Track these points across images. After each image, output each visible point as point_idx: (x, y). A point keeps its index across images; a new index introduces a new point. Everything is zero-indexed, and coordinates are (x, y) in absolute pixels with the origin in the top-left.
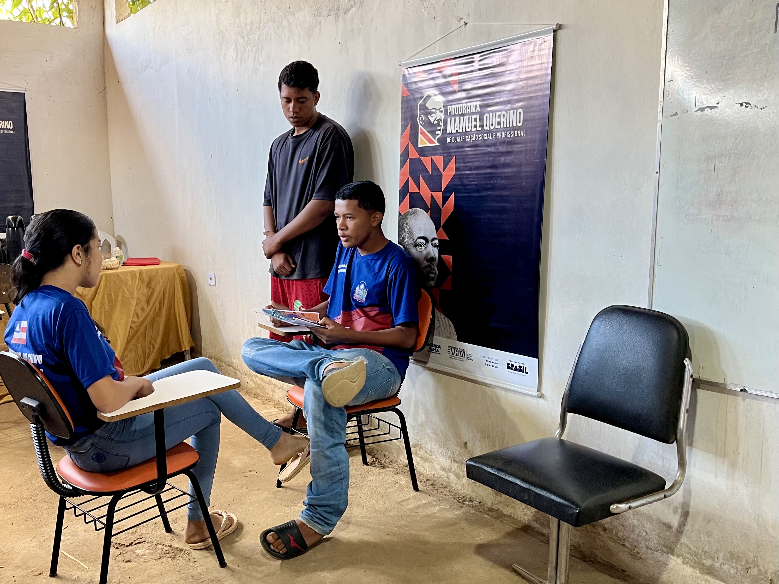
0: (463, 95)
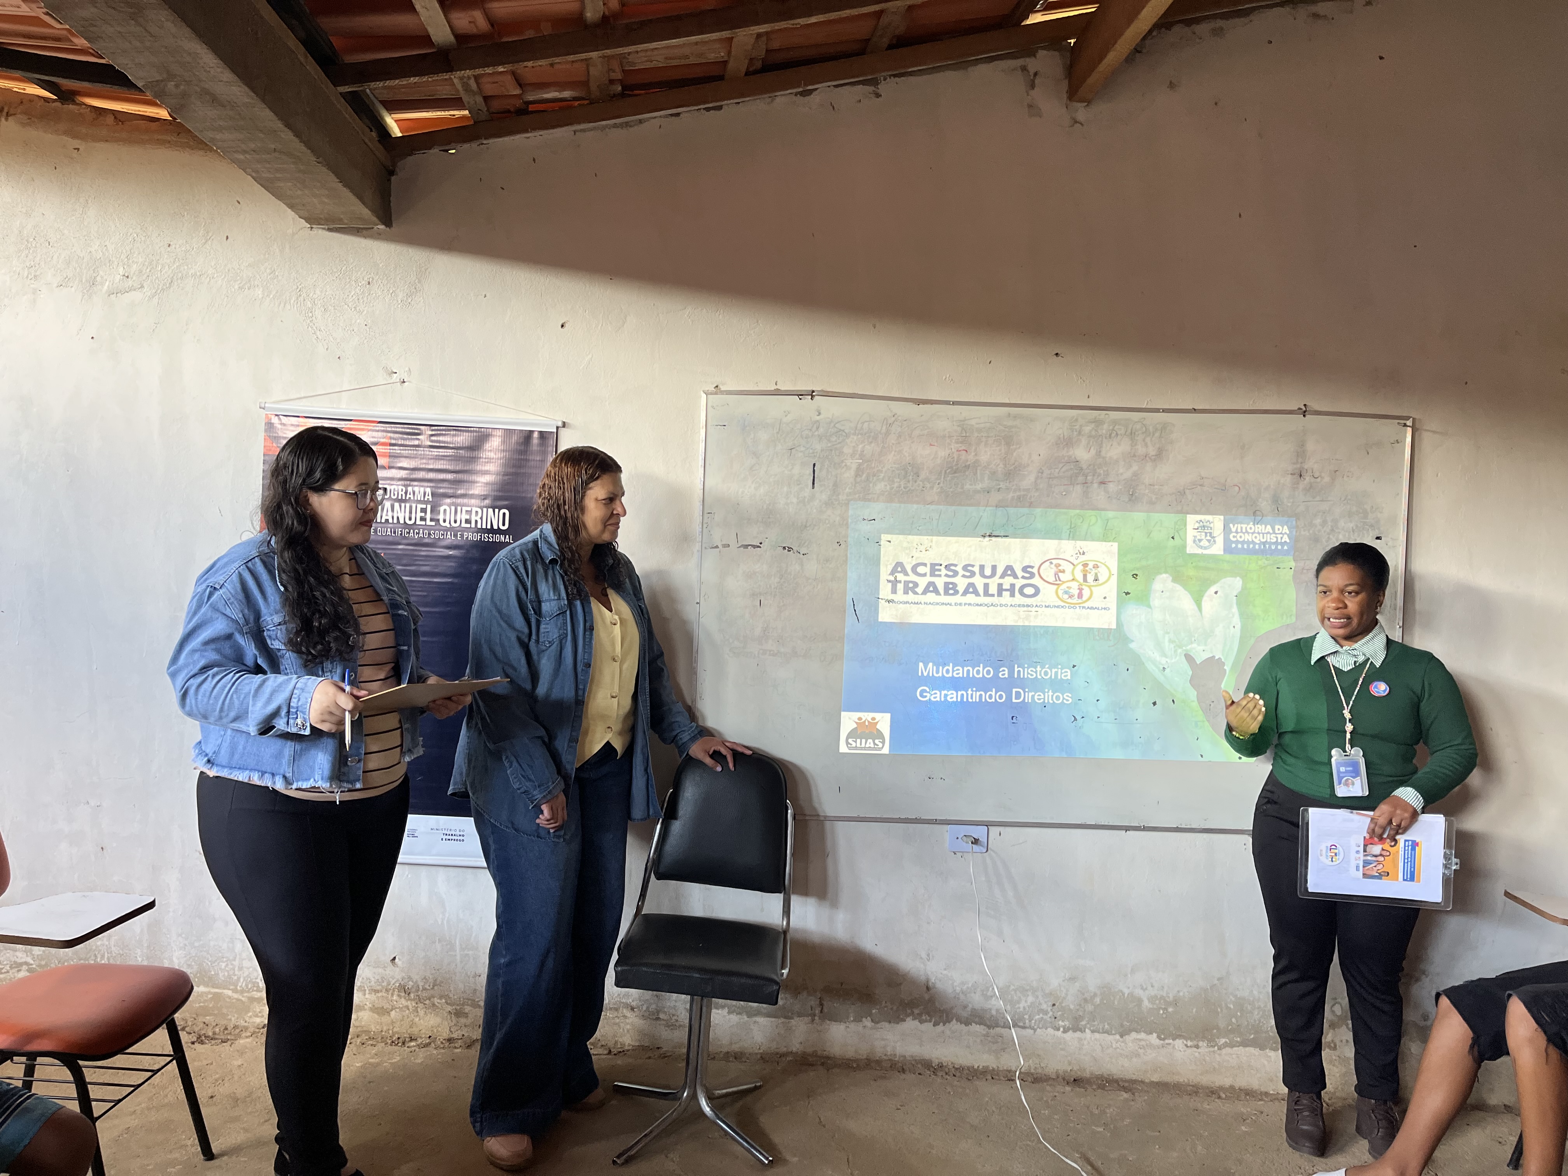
0: (399, 474)
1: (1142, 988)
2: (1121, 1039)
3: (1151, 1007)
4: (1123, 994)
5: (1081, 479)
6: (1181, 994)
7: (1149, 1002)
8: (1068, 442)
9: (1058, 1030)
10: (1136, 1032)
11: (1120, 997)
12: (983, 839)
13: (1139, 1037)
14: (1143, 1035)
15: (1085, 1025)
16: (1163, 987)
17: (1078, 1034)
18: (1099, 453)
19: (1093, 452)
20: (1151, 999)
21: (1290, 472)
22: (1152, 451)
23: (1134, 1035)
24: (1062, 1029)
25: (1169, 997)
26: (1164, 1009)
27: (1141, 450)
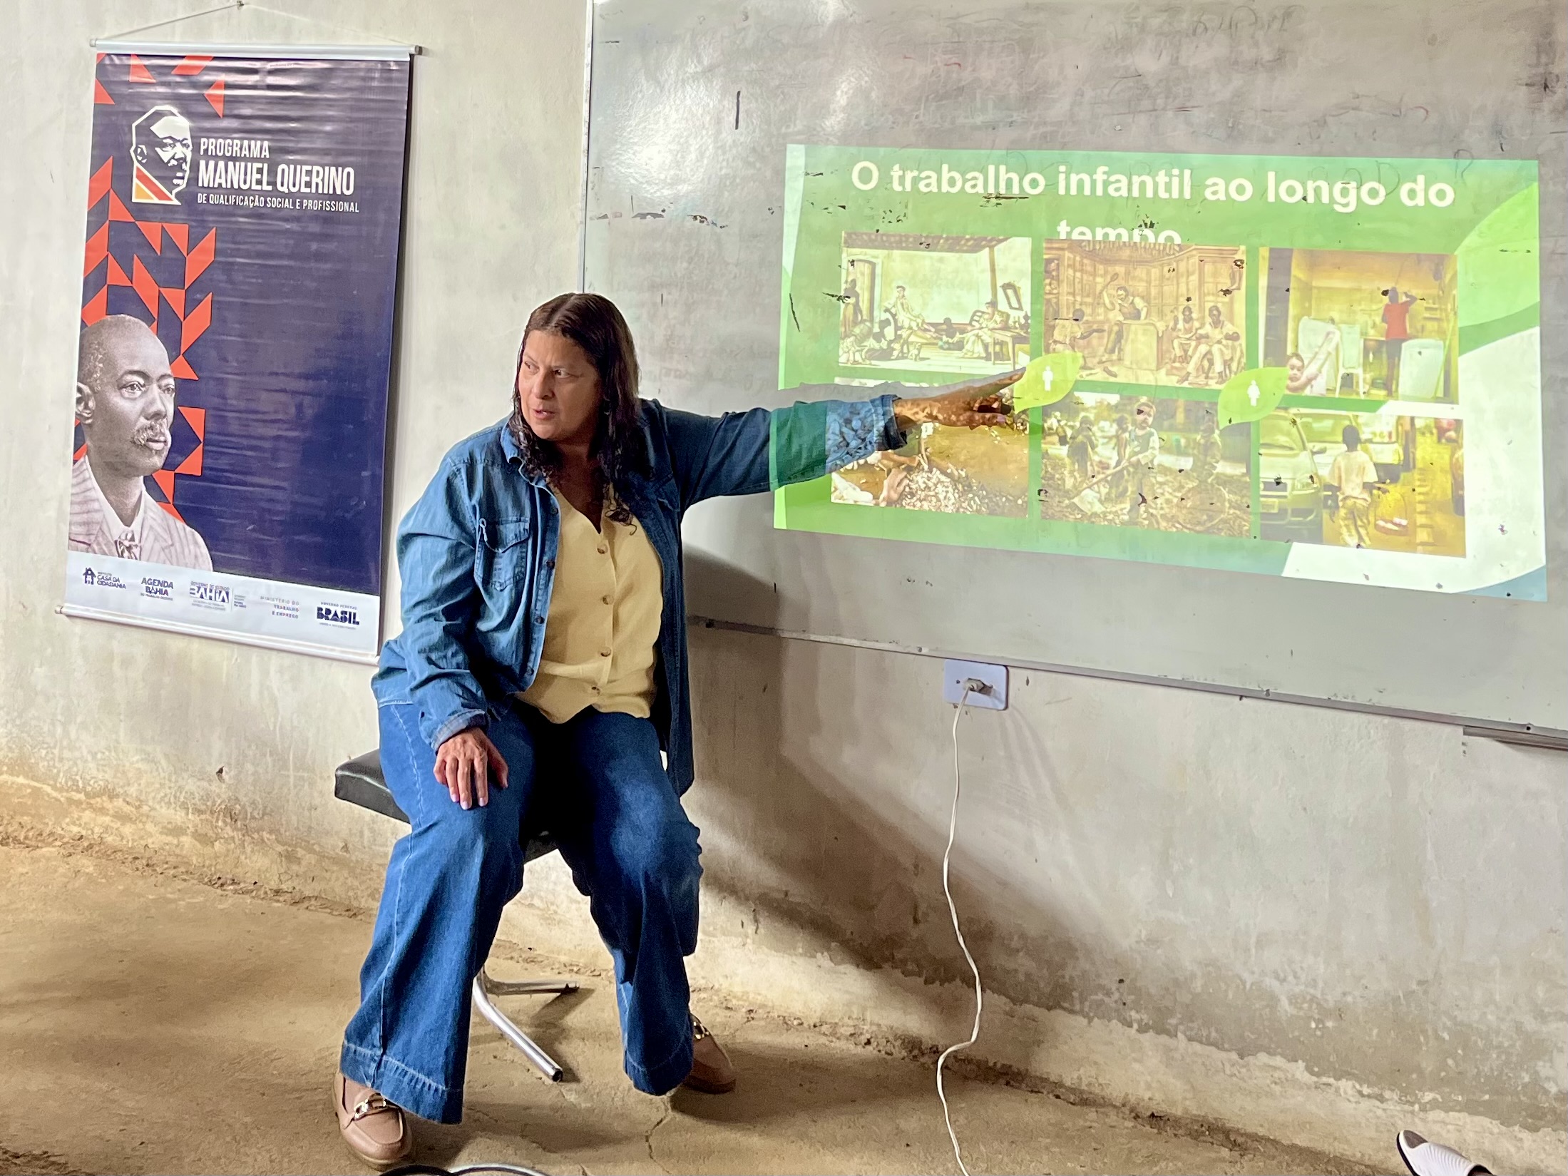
0: (234, 124)
1: (1277, 978)
2: (1240, 1061)
3: (1295, 1012)
4: (1244, 983)
5: (1146, 104)
6: (1349, 999)
7: (1291, 1003)
8: (1125, 45)
9: (1130, 1026)
10: (1269, 1053)
11: (1238, 986)
12: (1000, 687)
13: (1272, 1063)
14: (1279, 1061)
15: (1176, 1026)
16: (1314, 980)
17: (1164, 1039)
18: (1175, 61)
19: (1165, 59)
20: (1293, 1000)
21: (1524, 81)
22: (1267, 54)
23: (1263, 1058)
24: (1135, 1026)
25: (1326, 1001)
26: (1318, 1021)
27: (1248, 53)
